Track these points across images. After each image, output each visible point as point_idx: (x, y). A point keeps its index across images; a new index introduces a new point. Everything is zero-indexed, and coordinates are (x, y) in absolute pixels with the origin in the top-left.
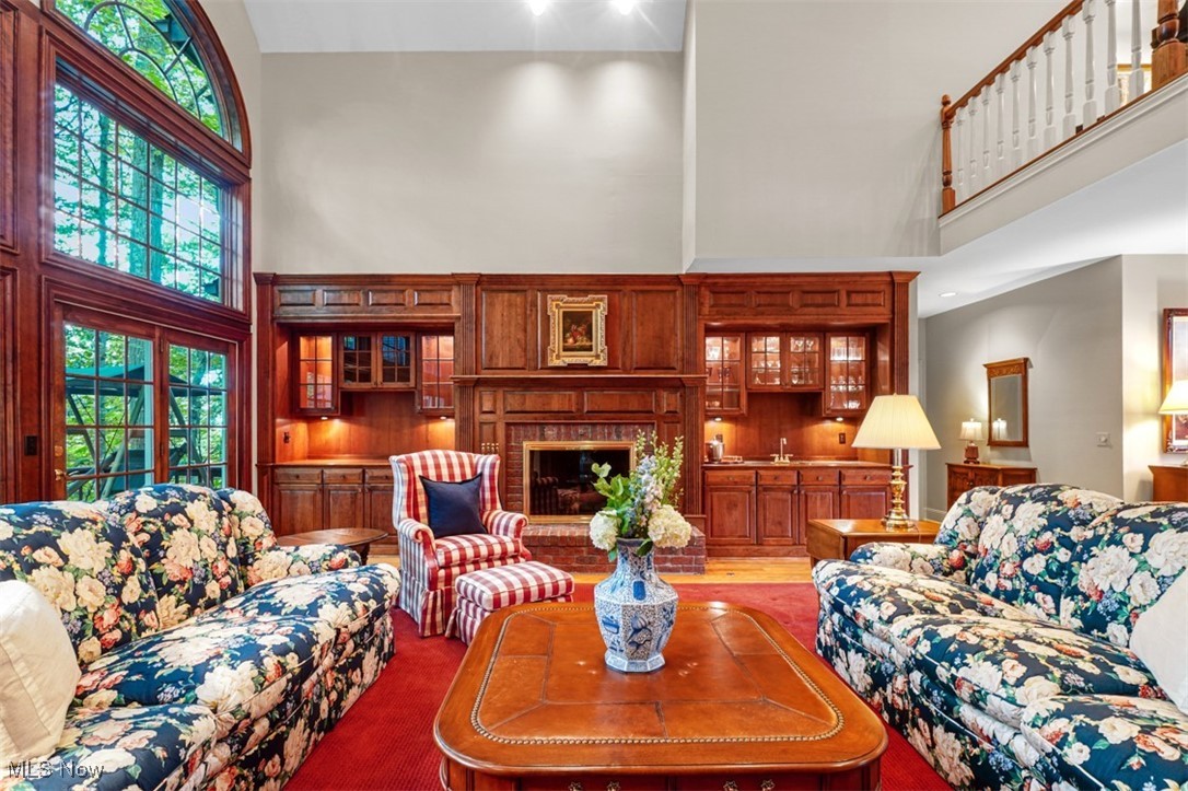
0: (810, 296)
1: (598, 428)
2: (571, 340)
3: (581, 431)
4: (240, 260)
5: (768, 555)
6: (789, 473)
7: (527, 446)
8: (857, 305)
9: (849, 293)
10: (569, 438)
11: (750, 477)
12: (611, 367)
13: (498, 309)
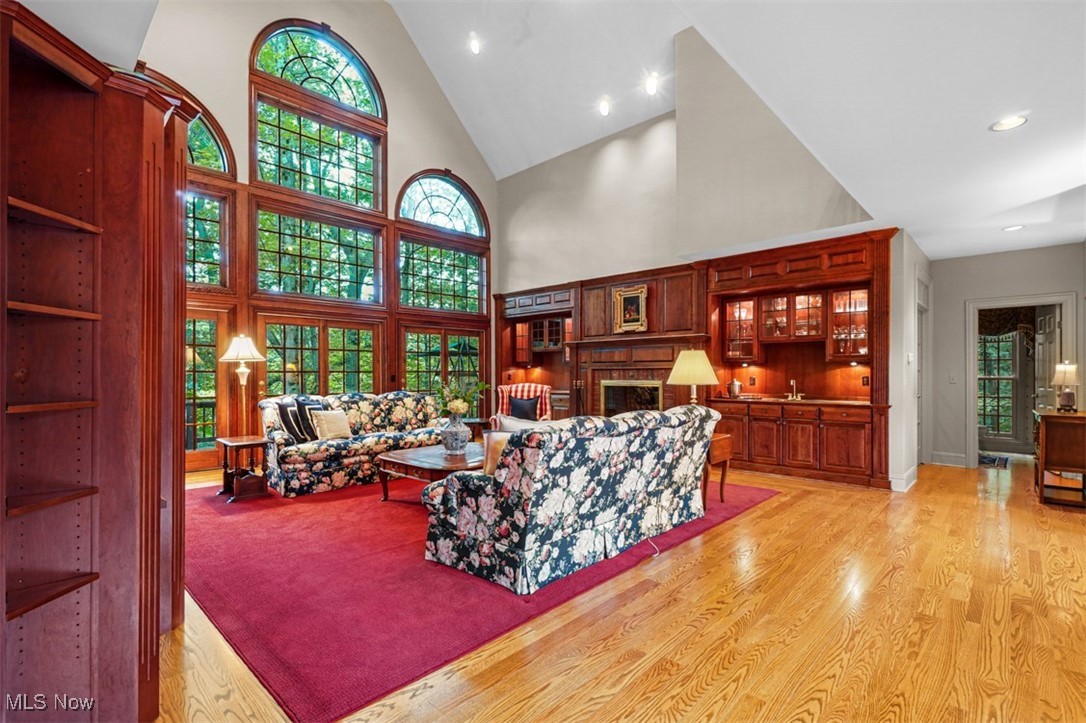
0: (795, 263)
1: (641, 372)
2: (628, 316)
3: (631, 374)
4: (485, 288)
5: (757, 470)
6: (775, 407)
7: (605, 382)
8: (838, 265)
9: (831, 256)
10: (625, 378)
11: (743, 409)
12: (648, 331)
13: (592, 300)
